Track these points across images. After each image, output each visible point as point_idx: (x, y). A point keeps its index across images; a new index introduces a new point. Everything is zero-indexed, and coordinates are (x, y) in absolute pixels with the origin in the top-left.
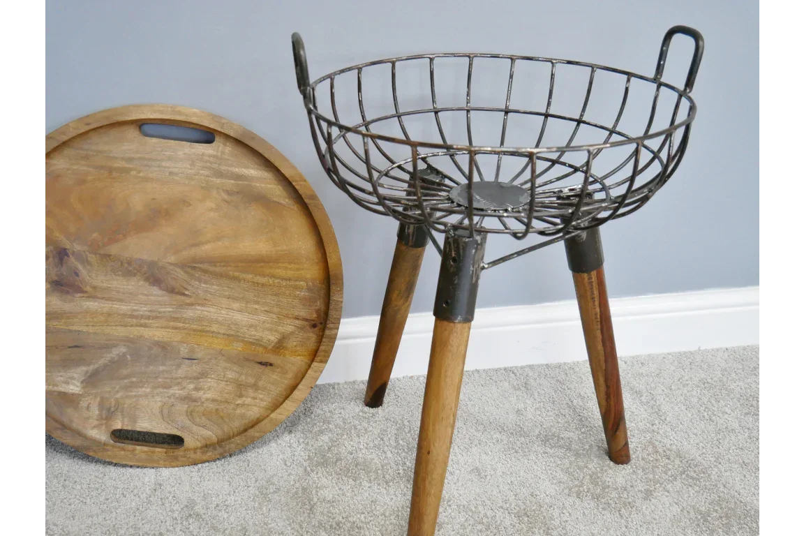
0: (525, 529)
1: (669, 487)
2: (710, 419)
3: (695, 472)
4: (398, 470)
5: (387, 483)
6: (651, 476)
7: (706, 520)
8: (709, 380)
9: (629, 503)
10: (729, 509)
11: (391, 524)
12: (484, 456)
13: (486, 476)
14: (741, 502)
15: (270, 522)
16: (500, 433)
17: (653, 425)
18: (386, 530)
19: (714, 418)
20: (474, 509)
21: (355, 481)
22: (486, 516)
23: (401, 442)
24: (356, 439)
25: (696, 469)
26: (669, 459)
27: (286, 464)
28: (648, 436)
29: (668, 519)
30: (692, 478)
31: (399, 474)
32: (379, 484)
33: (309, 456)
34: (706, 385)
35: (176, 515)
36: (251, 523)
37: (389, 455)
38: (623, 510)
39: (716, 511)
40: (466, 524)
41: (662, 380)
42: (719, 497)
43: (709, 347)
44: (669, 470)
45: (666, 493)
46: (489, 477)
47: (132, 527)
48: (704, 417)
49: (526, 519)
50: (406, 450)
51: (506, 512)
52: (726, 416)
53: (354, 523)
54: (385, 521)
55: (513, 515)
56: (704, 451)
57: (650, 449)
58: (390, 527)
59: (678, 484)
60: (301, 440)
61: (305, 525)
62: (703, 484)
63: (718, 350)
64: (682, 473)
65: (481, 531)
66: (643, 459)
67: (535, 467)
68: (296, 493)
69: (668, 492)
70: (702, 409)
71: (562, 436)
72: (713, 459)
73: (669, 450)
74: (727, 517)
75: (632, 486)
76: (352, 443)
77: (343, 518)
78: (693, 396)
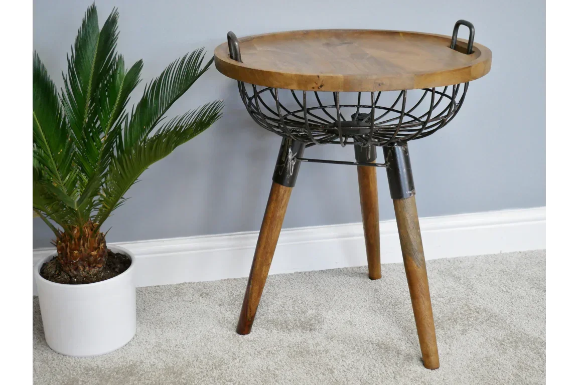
0: (383, 351)
1: (478, 327)
2: (507, 291)
3: (496, 319)
4: (296, 323)
5: (289, 330)
6: (466, 323)
7: (502, 344)
8: (508, 270)
9: (452, 336)
10: (517, 338)
11: (294, 351)
12: (353, 315)
13: (355, 325)
14: (525, 334)
15: (213, 352)
16: (364, 302)
17: (468, 295)
18: (291, 354)
19: (509, 291)
20: (348, 342)
21: (268, 330)
22: (357, 345)
23: (296, 308)
24: (266, 308)
25: (497, 318)
26: (478, 313)
27: (219, 323)
28: (465, 301)
29: (477, 344)
30: (493, 322)
31: (297, 325)
32: (284, 331)
33: (235, 317)
34: (505, 273)
35: (149, 351)
36: (200, 353)
37: (289, 315)
38: (447, 340)
39: (509, 339)
40: (344, 350)
41: (475, 270)
42: (511, 332)
43: (508, 252)
44: (479, 319)
45: (477, 331)
46: (357, 326)
47: (121, 357)
48: (503, 290)
49: (383, 346)
50: (300, 313)
51: (370, 343)
52: (518, 289)
53: (270, 351)
54: (290, 350)
55: (375, 345)
56: (502, 308)
57: (466, 308)
58: (294, 353)
59: (484, 326)
60: (228, 309)
61: (237, 354)
62: (500, 325)
63: (514, 253)
64: (486, 320)
65: (354, 353)
66: (461, 313)
67: (389, 320)
68: (229, 337)
69: (478, 330)
70: (502, 286)
71: (406, 302)
72: (508, 313)
73: (478, 308)
74: (516, 342)
75: (453, 328)
76: (263, 310)
77: (262, 349)
78: (495, 279)
